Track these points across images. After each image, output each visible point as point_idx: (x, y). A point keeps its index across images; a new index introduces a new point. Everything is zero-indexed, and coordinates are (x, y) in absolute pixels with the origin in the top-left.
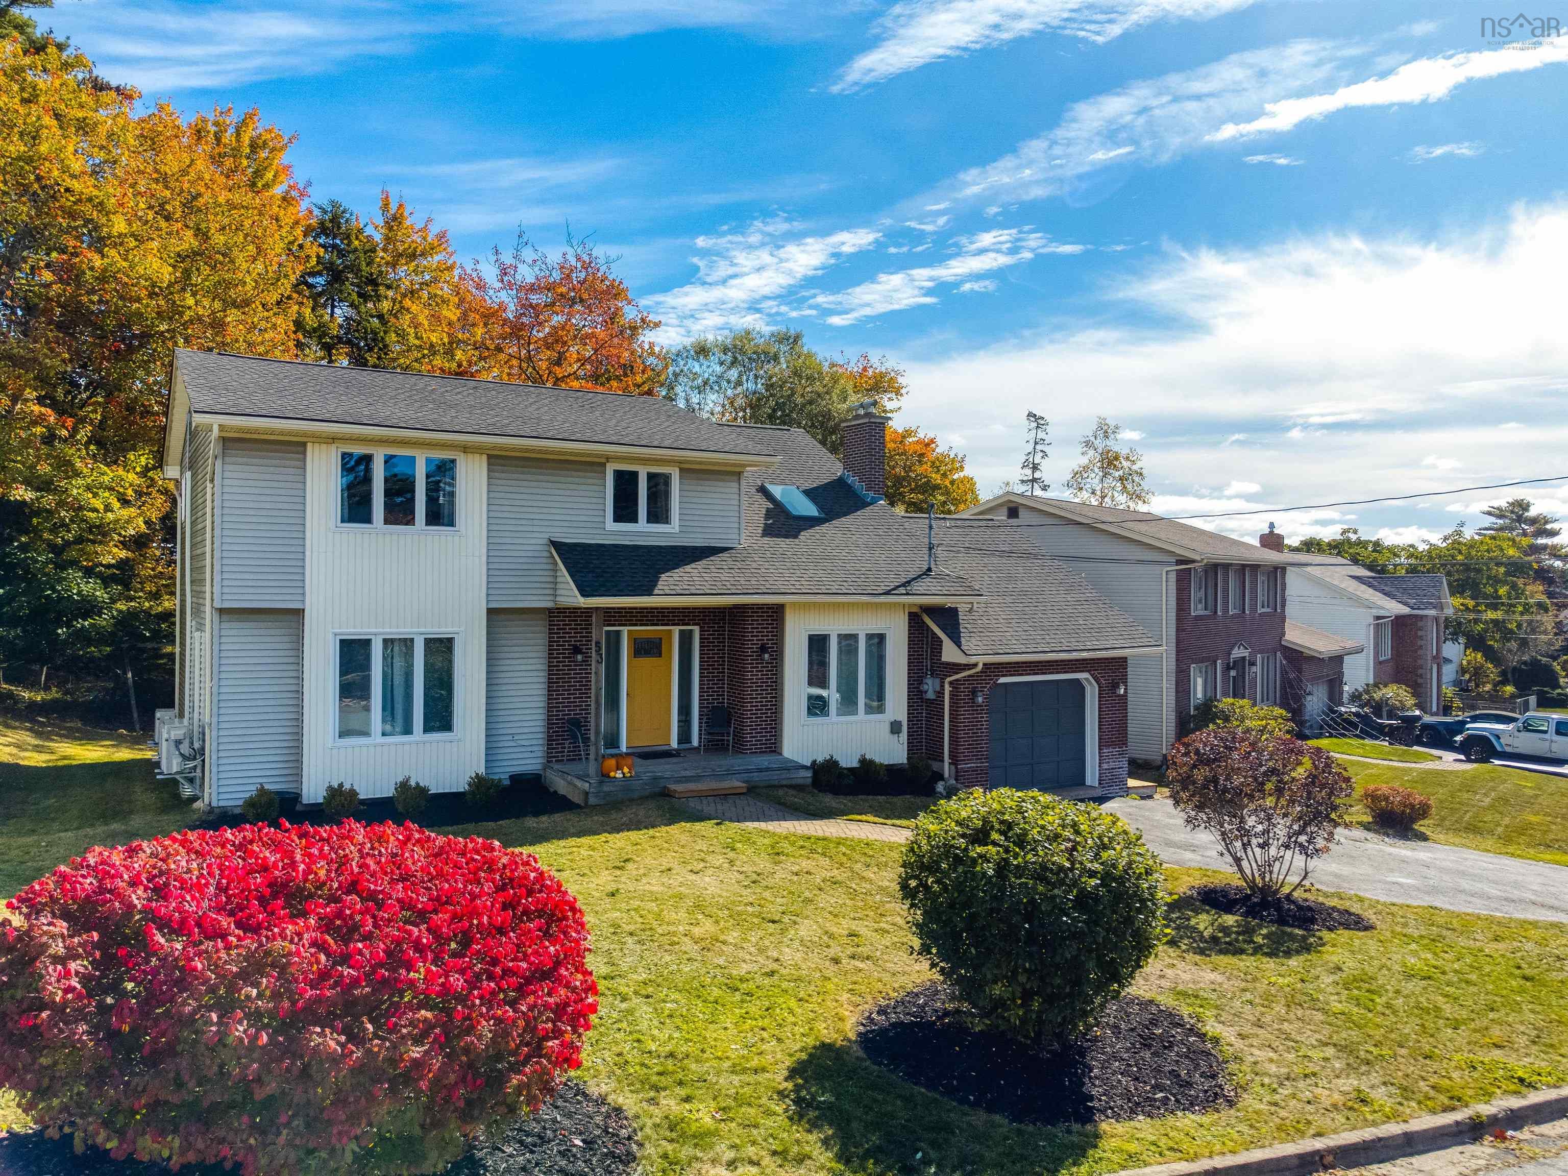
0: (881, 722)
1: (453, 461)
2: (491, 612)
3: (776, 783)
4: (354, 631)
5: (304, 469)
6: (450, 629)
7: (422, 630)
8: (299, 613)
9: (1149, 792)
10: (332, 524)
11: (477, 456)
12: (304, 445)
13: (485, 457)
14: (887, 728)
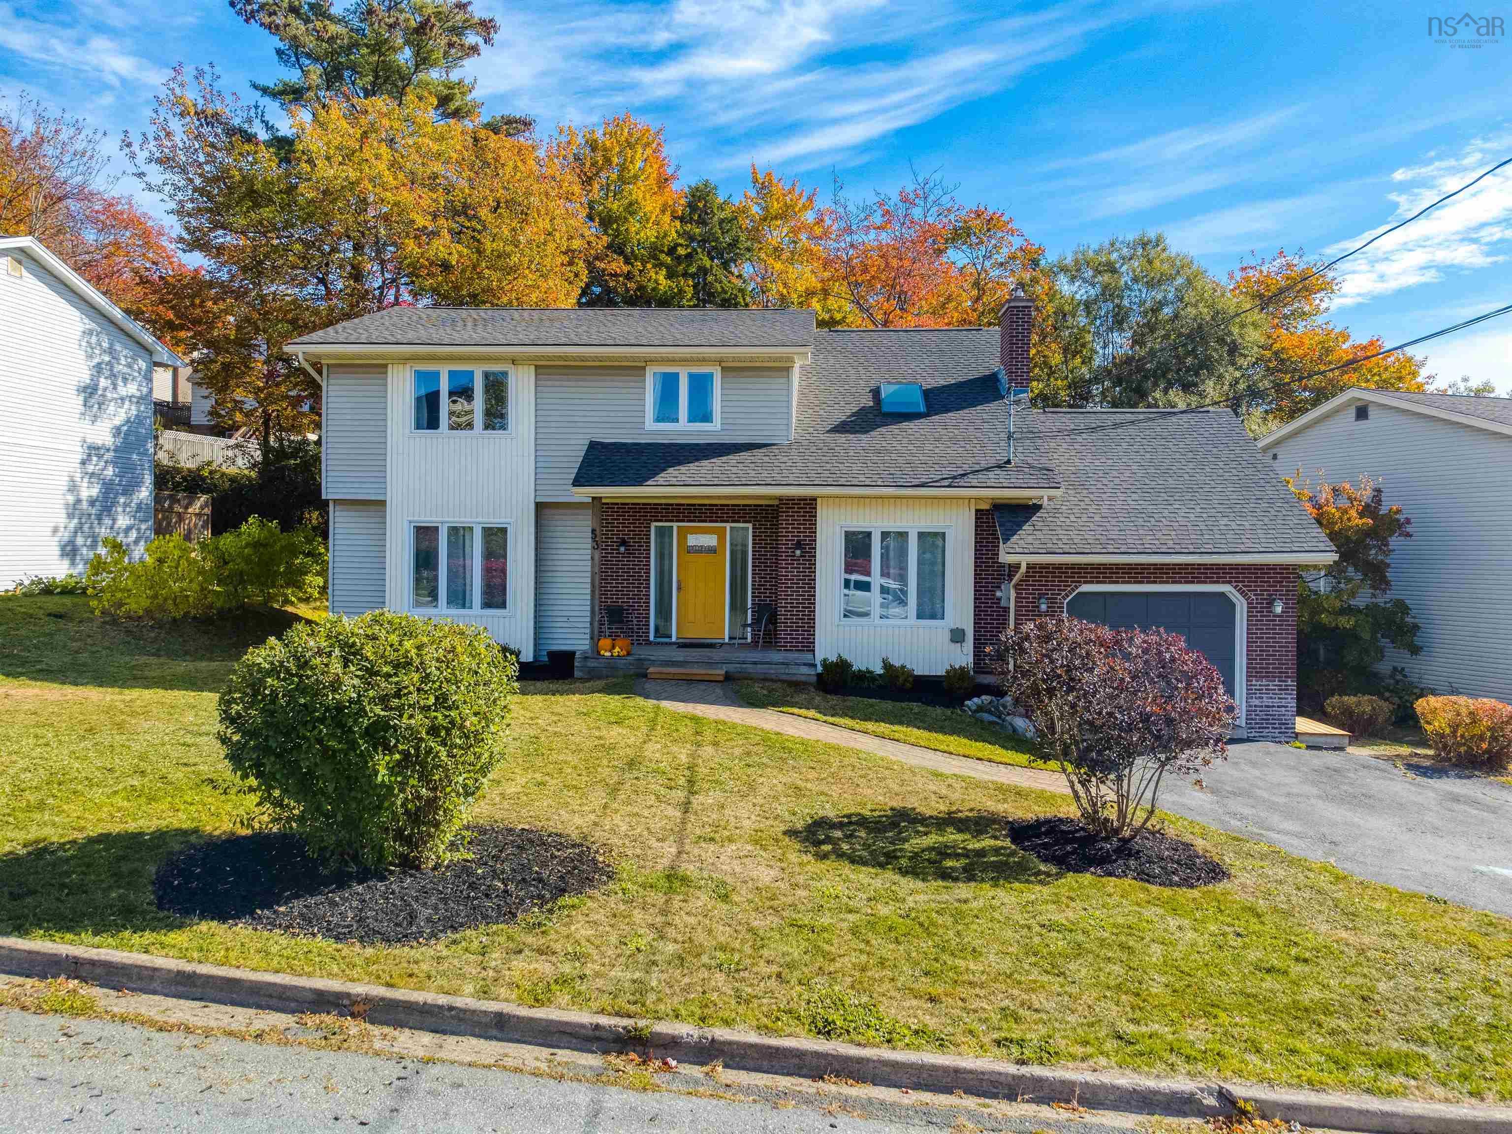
0: (938, 630)
1: (505, 374)
2: (540, 507)
3: (773, 677)
4: (427, 519)
5: (386, 385)
6: (503, 520)
7: (480, 519)
8: (383, 503)
9: (1336, 742)
10: (407, 431)
11: (526, 367)
12: (385, 366)
13: (533, 368)
14: (947, 636)
